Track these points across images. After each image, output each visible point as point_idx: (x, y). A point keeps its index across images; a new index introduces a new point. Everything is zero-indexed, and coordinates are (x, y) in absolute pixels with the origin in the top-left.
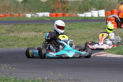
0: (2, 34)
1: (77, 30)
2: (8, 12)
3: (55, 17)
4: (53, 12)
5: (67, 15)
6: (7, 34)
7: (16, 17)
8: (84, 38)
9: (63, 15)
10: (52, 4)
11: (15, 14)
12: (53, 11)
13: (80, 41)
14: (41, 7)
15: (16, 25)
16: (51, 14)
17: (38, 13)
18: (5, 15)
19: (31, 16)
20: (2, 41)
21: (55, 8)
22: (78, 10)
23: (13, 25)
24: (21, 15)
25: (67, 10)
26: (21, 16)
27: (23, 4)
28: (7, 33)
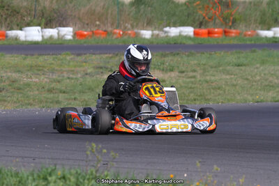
0: (87, 74)
1: (257, 68)
2: (99, 25)
3: (206, 37)
4: (203, 27)
5: (232, 33)
6: (98, 76)
7: (117, 38)
8: (273, 86)
9: (225, 32)
10: (200, 9)
11: (116, 31)
12: (201, 25)
13: (262, 93)
14: (174, 15)
15: (117, 55)
16: (197, 30)
17: (167, 29)
18: (93, 32)
19: (152, 35)
20: (87, 91)
21: (207, 18)
22: (258, 22)
23: (111, 55)
24: (129, 32)
25: (234, 21)
26: (130, 34)
27: (134, 8)
28: (98, 74)
